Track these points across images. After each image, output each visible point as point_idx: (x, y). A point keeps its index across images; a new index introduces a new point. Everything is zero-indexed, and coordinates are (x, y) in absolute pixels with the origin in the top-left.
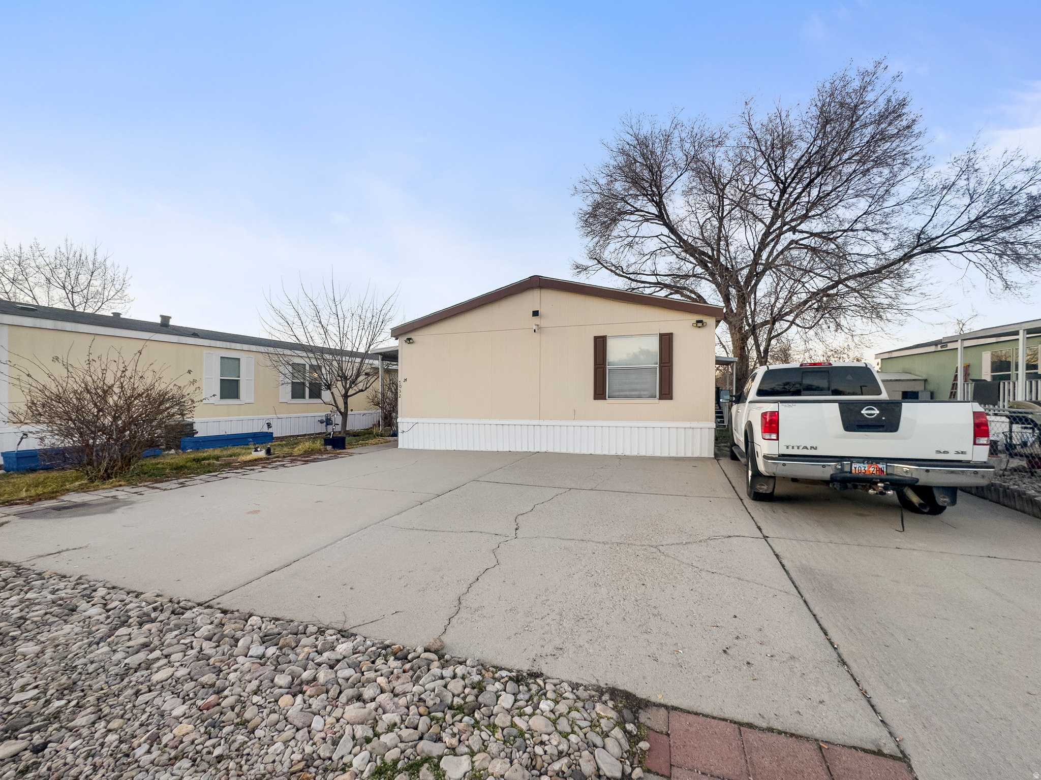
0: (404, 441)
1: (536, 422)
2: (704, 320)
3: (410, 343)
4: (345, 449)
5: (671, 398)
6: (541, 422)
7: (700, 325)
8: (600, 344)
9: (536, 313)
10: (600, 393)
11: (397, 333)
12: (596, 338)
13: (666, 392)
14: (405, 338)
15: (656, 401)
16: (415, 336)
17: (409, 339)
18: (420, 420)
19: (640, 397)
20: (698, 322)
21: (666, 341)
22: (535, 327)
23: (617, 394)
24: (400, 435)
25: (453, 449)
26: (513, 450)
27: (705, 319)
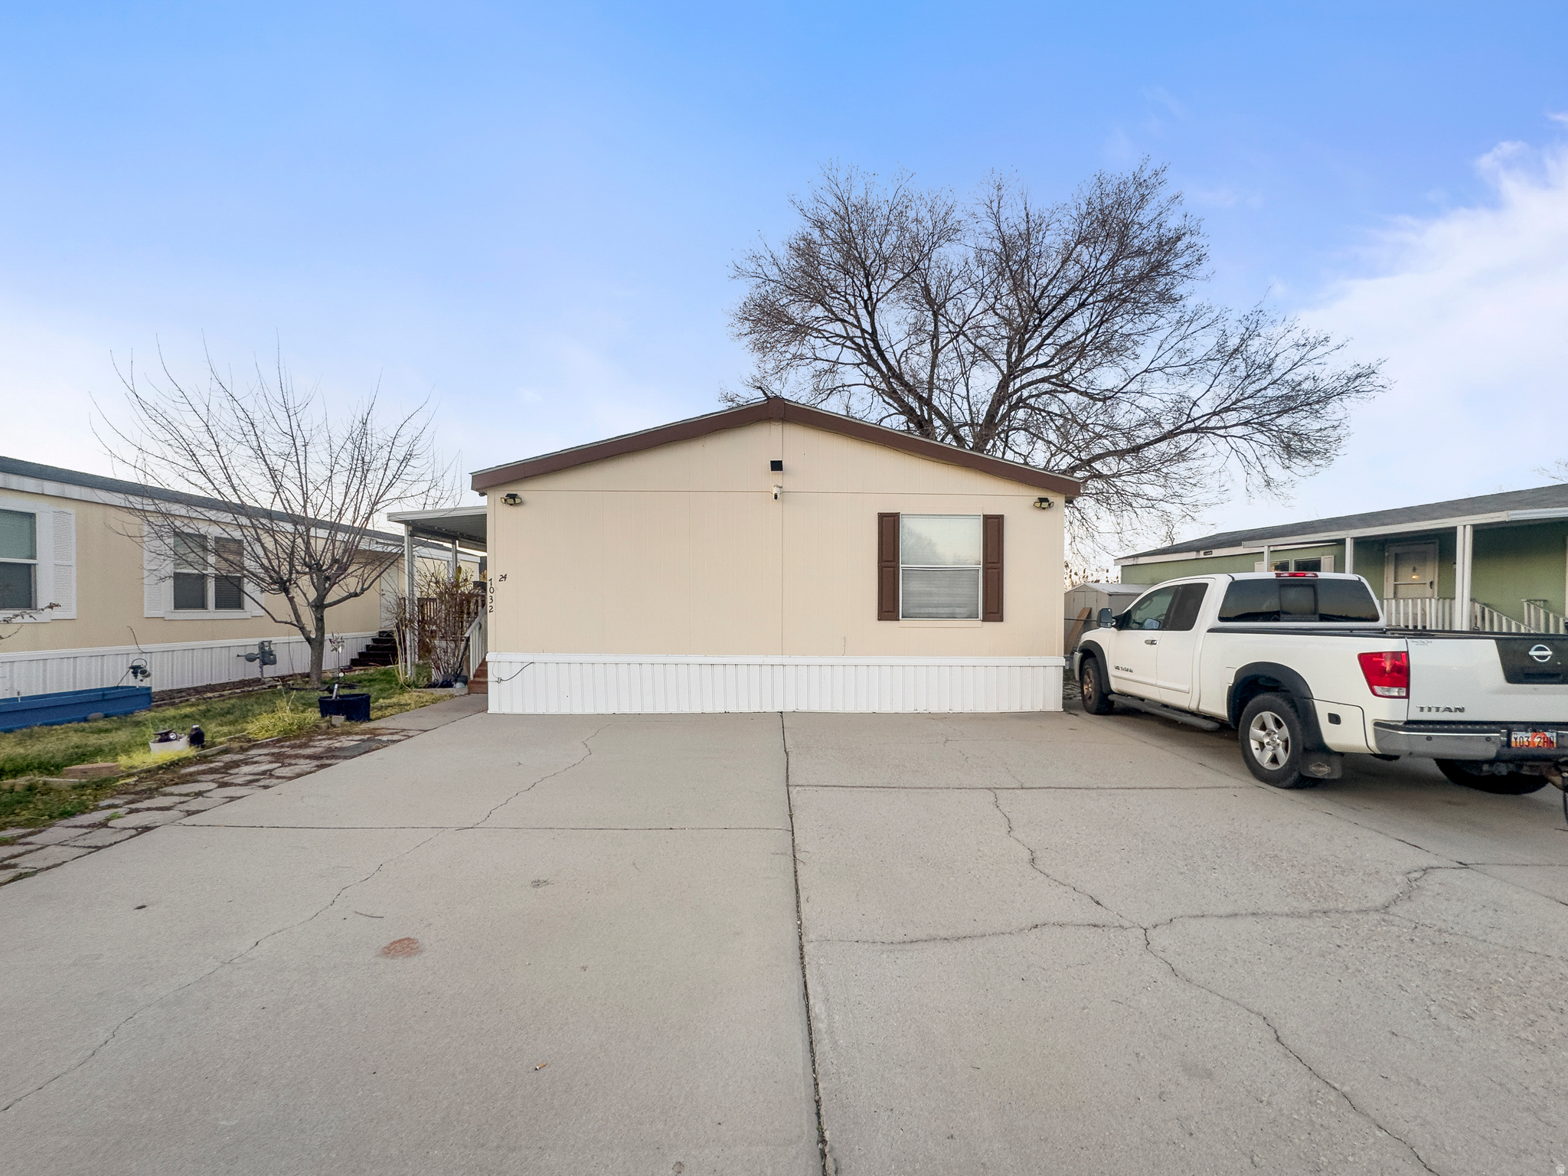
0: (500, 699)
1: (777, 660)
2: (1051, 499)
3: (514, 504)
4: (370, 720)
5: (1001, 619)
6: (786, 660)
7: (1045, 505)
8: (889, 526)
9: (777, 466)
10: (888, 608)
11: (484, 482)
12: (882, 517)
13: (993, 610)
14: (503, 493)
15: (977, 623)
16: (524, 491)
17: (513, 497)
18: (536, 658)
19: (952, 616)
20: (1042, 500)
21: (994, 528)
22: (775, 490)
23: (917, 611)
24: (492, 687)
25: (611, 711)
26: (732, 709)
27: (1052, 497)
